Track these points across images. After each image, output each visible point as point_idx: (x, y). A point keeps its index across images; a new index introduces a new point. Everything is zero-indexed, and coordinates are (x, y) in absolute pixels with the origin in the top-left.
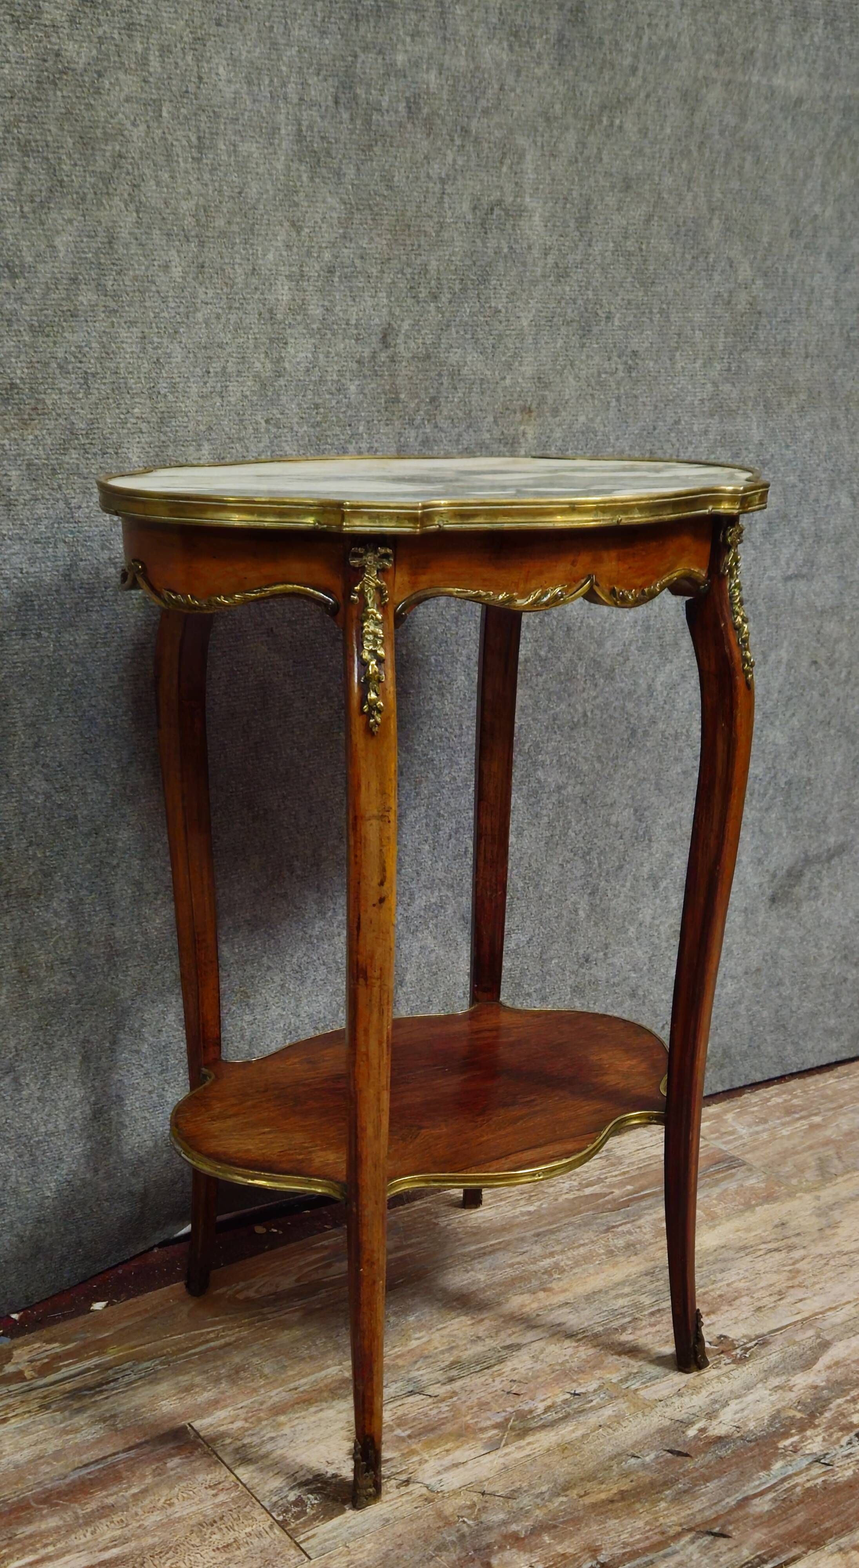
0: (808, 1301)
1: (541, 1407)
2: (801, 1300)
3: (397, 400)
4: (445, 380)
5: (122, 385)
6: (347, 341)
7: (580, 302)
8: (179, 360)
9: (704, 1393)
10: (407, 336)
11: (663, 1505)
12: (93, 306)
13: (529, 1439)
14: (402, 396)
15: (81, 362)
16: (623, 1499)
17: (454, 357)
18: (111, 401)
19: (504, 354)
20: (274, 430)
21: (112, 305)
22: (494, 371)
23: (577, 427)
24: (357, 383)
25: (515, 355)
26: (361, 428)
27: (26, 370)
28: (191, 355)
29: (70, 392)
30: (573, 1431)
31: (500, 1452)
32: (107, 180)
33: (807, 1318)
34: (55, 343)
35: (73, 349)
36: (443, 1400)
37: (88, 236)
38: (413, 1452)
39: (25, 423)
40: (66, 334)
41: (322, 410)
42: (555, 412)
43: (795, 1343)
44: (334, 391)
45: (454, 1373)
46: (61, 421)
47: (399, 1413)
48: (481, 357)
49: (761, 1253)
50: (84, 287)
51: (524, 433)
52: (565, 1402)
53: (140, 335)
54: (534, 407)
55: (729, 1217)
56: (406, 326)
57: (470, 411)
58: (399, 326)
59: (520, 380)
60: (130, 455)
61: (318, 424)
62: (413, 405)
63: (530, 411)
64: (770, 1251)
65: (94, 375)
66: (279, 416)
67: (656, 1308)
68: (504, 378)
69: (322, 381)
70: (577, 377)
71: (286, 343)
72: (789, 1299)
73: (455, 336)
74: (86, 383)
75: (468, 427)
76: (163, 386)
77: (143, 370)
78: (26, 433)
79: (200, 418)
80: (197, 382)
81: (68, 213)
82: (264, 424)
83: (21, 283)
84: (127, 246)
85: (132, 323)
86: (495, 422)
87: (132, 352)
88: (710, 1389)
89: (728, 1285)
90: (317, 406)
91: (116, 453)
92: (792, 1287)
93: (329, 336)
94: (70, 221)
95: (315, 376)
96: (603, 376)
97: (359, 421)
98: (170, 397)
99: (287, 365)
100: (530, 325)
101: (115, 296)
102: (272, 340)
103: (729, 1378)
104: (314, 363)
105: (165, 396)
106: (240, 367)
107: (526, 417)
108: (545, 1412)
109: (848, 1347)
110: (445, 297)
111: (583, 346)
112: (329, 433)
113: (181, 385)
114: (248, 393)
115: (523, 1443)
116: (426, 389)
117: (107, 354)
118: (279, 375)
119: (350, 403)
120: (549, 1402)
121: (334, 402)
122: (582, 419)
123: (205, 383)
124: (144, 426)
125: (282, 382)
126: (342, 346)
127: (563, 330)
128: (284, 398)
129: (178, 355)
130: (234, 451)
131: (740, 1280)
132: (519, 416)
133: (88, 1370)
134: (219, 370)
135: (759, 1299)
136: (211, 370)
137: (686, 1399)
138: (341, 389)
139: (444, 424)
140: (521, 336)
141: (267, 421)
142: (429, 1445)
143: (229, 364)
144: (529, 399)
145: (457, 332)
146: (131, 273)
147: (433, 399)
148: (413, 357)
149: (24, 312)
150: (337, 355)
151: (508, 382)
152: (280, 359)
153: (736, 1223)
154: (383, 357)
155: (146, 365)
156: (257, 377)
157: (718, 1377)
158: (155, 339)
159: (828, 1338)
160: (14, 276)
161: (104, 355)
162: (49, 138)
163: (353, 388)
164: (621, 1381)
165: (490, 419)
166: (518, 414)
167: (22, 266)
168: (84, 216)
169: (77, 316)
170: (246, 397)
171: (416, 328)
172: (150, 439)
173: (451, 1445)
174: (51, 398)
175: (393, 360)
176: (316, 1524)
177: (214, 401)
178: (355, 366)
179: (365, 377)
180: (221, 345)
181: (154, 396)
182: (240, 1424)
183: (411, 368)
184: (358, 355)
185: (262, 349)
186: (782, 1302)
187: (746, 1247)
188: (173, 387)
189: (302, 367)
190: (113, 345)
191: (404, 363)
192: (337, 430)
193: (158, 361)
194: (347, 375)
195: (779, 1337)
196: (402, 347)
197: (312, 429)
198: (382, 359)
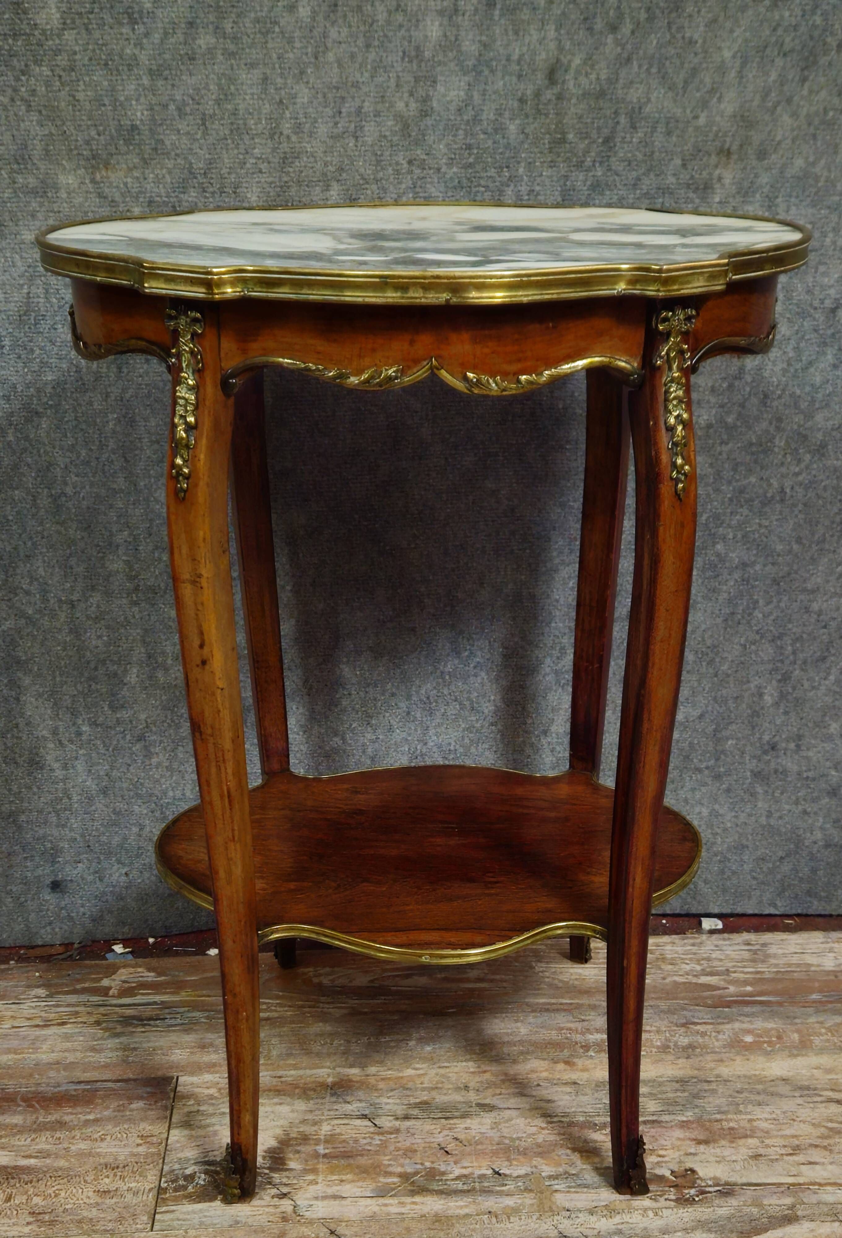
0: (817, 1167)
1: (457, 1172)
2: (811, 1163)
3: (563, 140)
4: (623, 120)
5: (242, 126)
6: (507, 78)
7: (803, 29)
8: (306, 100)
9: (617, 1219)
10: (578, 72)
12: (211, 51)
13: (417, 1199)
14: (570, 136)
15: (198, 104)
17: (635, 95)
18: (229, 141)
19: (698, 90)
20: (417, 171)
21: (232, 47)
22: (684, 109)
23: (790, 172)
24: (518, 122)
25: (712, 91)
26: (521, 170)
27: (145, 113)
28: (320, 96)
29: (188, 133)
30: (461, 1207)
31: (381, 1201)
33: (800, 1184)
34: (173, 85)
35: (191, 91)
36: (382, 1134)
38: (314, 1171)
39: (146, 163)
40: (184, 77)
41: (475, 151)
42: (762, 155)
43: (760, 1206)
44: (490, 130)
45: (415, 1112)
46: (179, 161)
47: (338, 1131)
48: (670, 94)
49: (819, 1099)
50: (201, 30)
51: (720, 179)
52: (482, 1177)
53: (261, 76)
54: (734, 148)
55: (821, 1051)
56: (577, 61)
57: (653, 153)
58: (570, 62)
59: (718, 119)
60: (249, 195)
61: (470, 165)
62: (582, 146)
63: (729, 153)
64: (830, 1100)
65: (212, 117)
66: (425, 157)
67: (654, 1118)
68: (696, 117)
69: (476, 120)
70: (795, 115)
71: (435, 82)
72: (800, 1158)
73: (636, 69)
74: (204, 124)
75: (649, 170)
76: (286, 127)
77: (264, 111)
78: (147, 171)
79: (329, 159)
80: (327, 123)
82: (406, 165)
83: (140, 29)
85: (252, 66)
86: (684, 165)
87: (252, 94)
88: (626, 1218)
89: (750, 1121)
90: (469, 147)
91: (235, 193)
92: (816, 1146)
93: (486, 73)
95: (468, 115)
96: (831, 114)
97: (519, 163)
98: (294, 138)
99: (435, 104)
100: (734, 57)
101: (235, 39)
102: (417, 79)
103: (656, 1214)
104: (468, 102)
105: (288, 137)
106: (379, 107)
107: (724, 159)
108: (458, 1178)
109: (812, 1231)
110: (627, 28)
111: (804, 80)
112: (482, 174)
113: (307, 126)
114: (388, 133)
115: (409, 1200)
116: (599, 129)
117: (224, 97)
118: (424, 114)
119: (509, 144)
120: (465, 1172)
121: (490, 143)
122: (799, 162)
123: (336, 124)
124: (264, 166)
125: (429, 121)
126: (501, 83)
127: (779, 62)
128: (430, 139)
129: (304, 95)
130: (369, 192)
131: (767, 1120)
132: (714, 159)
133: (155, 1003)
134: (353, 109)
135: (767, 1146)
136: (343, 110)
137: (593, 1219)
138: (499, 129)
139: (619, 167)
140: (722, 69)
141: (410, 162)
142: (332, 1170)
143: (366, 104)
144: (728, 139)
145: (640, 66)
146: (252, 15)
147: (607, 140)
148: (584, 95)
149: (143, 57)
150: (495, 93)
151: (702, 121)
152: (426, 99)
153: (825, 1060)
154: (549, 94)
155: (267, 106)
156: (399, 117)
157: (645, 1210)
158: (279, 80)
159: (799, 1213)
161: (222, 97)
163: (513, 128)
164: (550, 1177)
165: (678, 162)
166: (713, 157)
167: (141, 12)
169: (194, 59)
170: (385, 137)
171: (590, 62)
172: (271, 179)
173: (349, 1177)
174: (170, 139)
175: (560, 97)
176: (184, 1201)
177: (347, 141)
178: (516, 104)
179: (527, 116)
180: (356, 85)
181: (276, 137)
182: (212, 1091)
183: (581, 106)
184: (520, 94)
185: (406, 89)
186: (789, 1158)
187: (808, 1088)
188: (298, 128)
189: (453, 107)
190: (232, 87)
191: (574, 101)
192: (492, 172)
193: (281, 101)
194: (507, 114)
195: (749, 1193)
196: (572, 83)
197: (463, 171)
198: (548, 97)
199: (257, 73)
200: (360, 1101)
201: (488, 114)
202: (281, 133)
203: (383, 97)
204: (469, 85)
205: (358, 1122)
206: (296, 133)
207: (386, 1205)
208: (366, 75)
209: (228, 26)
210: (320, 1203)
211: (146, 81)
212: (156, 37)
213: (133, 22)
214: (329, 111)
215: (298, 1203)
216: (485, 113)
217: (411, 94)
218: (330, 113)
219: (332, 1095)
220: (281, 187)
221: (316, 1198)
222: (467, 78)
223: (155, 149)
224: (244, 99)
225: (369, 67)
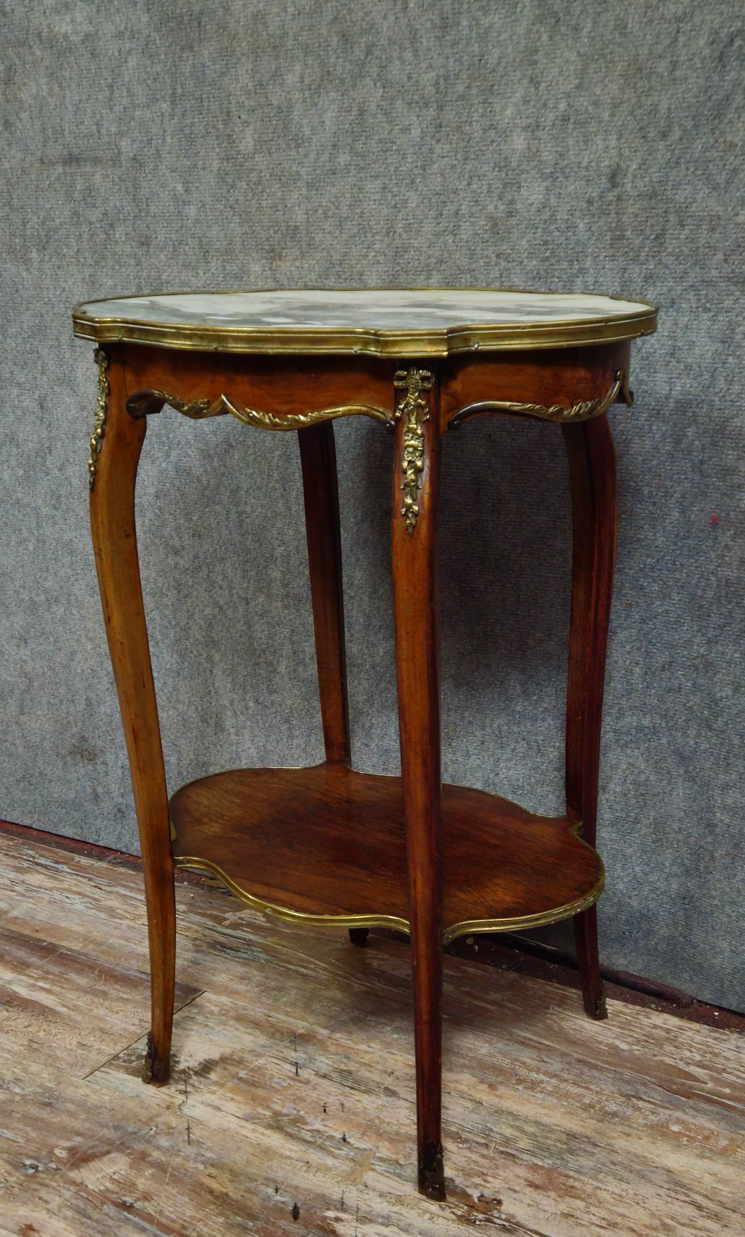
5: (366, 226)
6: (578, 182)
8: (415, 205)
10: (635, 176)
12: (348, 166)
15: (338, 209)
17: (682, 195)
18: (357, 238)
20: (503, 264)
21: (362, 163)
22: (727, 207)
24: (586, 221)
26: (588, 263)
27: (304, 216)
28: (426, 201)
29: (330, 232)
32: (362, 66)
35: (333, 199)
37: (346, 111)
40: (329, 188)
41: (551, 246)
44: (563, 228)
48: (713, 193)
50: (341, 150)
53: (382, 186)
56: (634, 166)
58: (628, 167)
60: (370, 280)
61: (547, 259)
62: (638, 242)
65: (346, 218)
66: (510, 252)
69: (553, 219)
71: (519, 187)
73: (684, 172)
74: (340, 225)
75: (695, 264)
76: (399, 227)
77: (383, 214)
78: (304, 262)
79: (431, 252)
80: (431, 223)
81: (333, 95)
82: (494, 258)
84: (374, 116)
85: (375, 177)
87: (375, 200)
90: (547, 243)
91: (360, 278)
93: (561, 179)
94: (333, 101)
95: (546, 215)
97: (586, 257)
98: (405, 236)
99: (519, 206)
101: (364, 156)
102: (505, 186)
104: (546, 204)
105: (400, 235)
106: (474, 210)
112: (556, 267)
113: (415, 225)
114: (480, 232)
116: (652, 226)
117: (356, 202)
119: (579, 239)
121: (563, 238)
123: (438, 223)
124: (382, 259)
125: (514, 221)
126: (574, 187)
128: (515, 236)
129: (414, 199)
130: (463, 280)
134: (452, 212)
136: (444, 212)
138: (571, 227)
139: (669, 261)
141: (498, 256)
143: (463, 207)
145: (687, 169)
146: (377, 137)
147: (658, 236)
148: (639, 196)
150: (568, 196)
152: (512, 202)
154: (611, 196)
155: (385, 210)
156: (489, 218)
158: (395, 189)
161: (353, 203)
162: (322, 40)
163: (582, 226)
168: (343, 95)
169: (335, 173)
170: (478, 234)
171: (645, 167)
172: (386, 269)
174: (319, 237)
175: (619, 198)
177: (448, 238)
178: (585, 205)
179: (593, 215)
180: (455, 192)
181: (391, 235)
183: (638, 206)
184: (587, 195)
185: (496, 193)
188: (408, 228)
189: (534, 209)
190: (361, 195)
191: (631, 202)
192: (565, 265)
193: (395, 207)
194: (577, 214)
196: (630, 185)
197: (541, 263)
198: (610, 198)
199: (378, 183)
201: (563, 215)
202: (395, 232)
203: (477, 201)
204: (547, 190)
206: (406, 232)
208: (464, 183)
209: (359, 146)
211: (304, 192)
212: (312, 156)
213: (298, 146)
214: (432, 214)
216: (560, 213)
217: (500, 199)
218: (434, 215)
220: (393, 275)
222: (545, 184)
223: (309, 245)
224: (369, 205)
225: (466, 176)
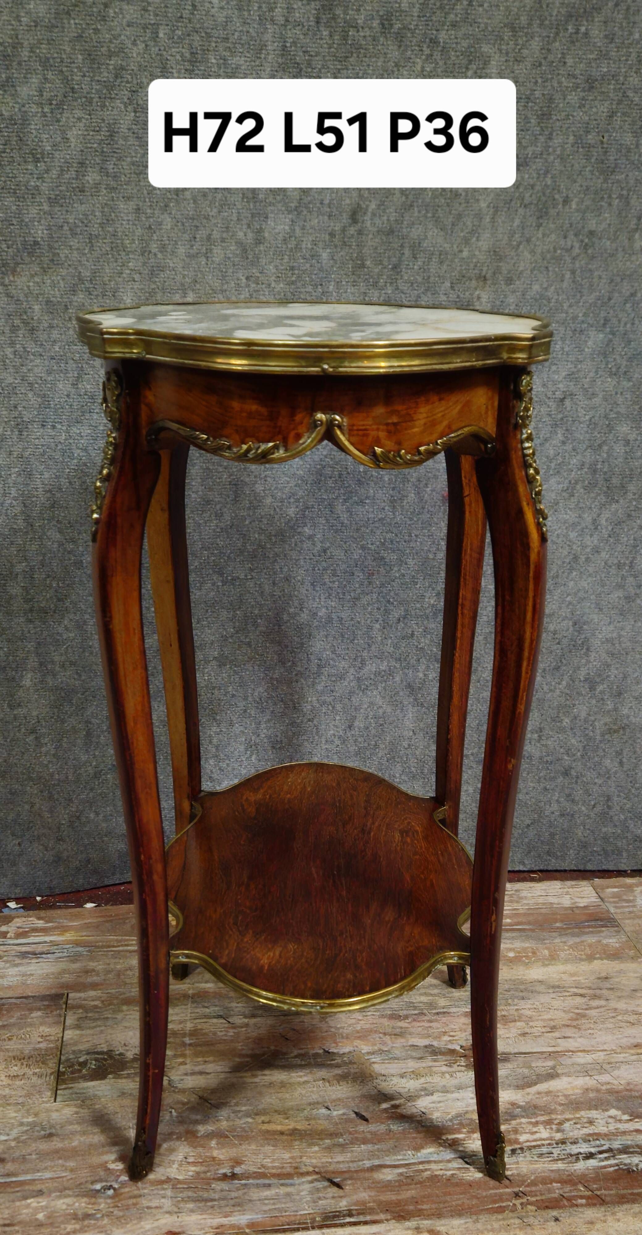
0: (570, 1040)
1: (296, 1053)
2: (565, 1037)
3: (363, 266)
4: (407, 252)
5: (120, 245)
6: (321, 217)
7: (538, 188)
8: (169, 227)
9: (422, 1080)
10: (374, 214)
11: (316, 1148)
12: (97, 185)
13: (267, 1072)
14: (368, 263)
15: (86, 226)
16: (291, 1135)
17: (416, 232)
18: (110, 256)
19: (462, 231)
20: (253, 285)
21: (113, 184)
22: (452, 244)
23: (531, 294)
24: (328, 250)
25: (472, 232)
26: (331, 287)
27: (45, 232)
28: (179, 224)
29: (78, 249)
30: (301, 1077)
31: (239, 1074)
32: (111, 87)
33: (558, 1052)
34: (67, 211)
35: (81, 216)
36: (234, 1028)
37: (94, 131)
38: (183, 1055)
39: (45, 271)
40: (75, 205)
41: (296, 272)
42: (509, 281)
43: (530, 1067)
44: (308, 256)
45: (260, 1012)
46: (71, 270)
47: (199, 1027)
48: (442, 233)
49: (567, 994)
50: (89, 169)
51: (479, 298)
52: (315, 1055)
53: (135, 207)
54: (488, 276)
56: (373, 206)
57: (429, 277)
58: (367, 206)
59: (477, 253)
60: (125, 298)
61: (293, 283)
62: (377, 270)
63: (485, 279)
64: (576, 995)
65: (96, 237)
66: (259, 275)
67: (445, 1010)
68: (461, 251)
69: (298, 247)
70: (533, 252)
71: (267, 217)
72: (557, 1034)
73: (416, 214)
74: (90, 242)
75: (427, 290)
76: (154, 247)
77: (137, 234)
78: (45, 278)
79: (186, 273)
80: (184, 245)
81: (78, 113)
82: (244, 280)
83: (41, 166)
84: (126, 139)
85: (129, 198)
86: (452, 288)
87: (128, 220)
88: (429, 1079)
89: (517, 1010)
90: (292, 268)
91: (114, 296)
92: (568, 1026)
93: (305, 212)
94: (79, 119)
95: (292, 244)
96: (559, 251)
97: (329, 282)
98: (160, 255)
99: (266, 235)
100: (488, 207)
101: (115, 177)
102: (253, 215)
103: (452, 1076)
104: (291, 234)
105: (155, 254)
106: (225, 235)
107: (481, 283)
108: (296, 1057)
109: (570, 1083)
111: (539, 226)
112: (302, 290)
113: (170, 247)
114: (231, 256)
115: (260, 1073)
116: (389, 257)
118: (259, 242)
119: (322, 267)
120: (302, 1052)
121: (308, 265)
122: (536, 287)
123: (192, 246)
124: (137, 277)
125: (262, 248)
126: (316, 221)
127: (521, 211)
128: (263, 261)
129: (168, 222)
131: (529, 1009)
132: (474, 283)
133: (44, 942)
134: (205, 236)
135: (532, 1027)
136: (198, 236)
137: (404, 1080)
138: (314, 255)
139: (405, 287)
140: (479, 216)
141: (247, 278)
142: (197, 1055)
143: (215, 232)
144: (485, 269)
145: (419, 212)
146: (129, 159)
147: (395, 267)
148: (378, 231)
149: (44, 187)
150: (311, 228)
151: (465, 254)
152: (260, 231)
153: (569, 967)
154: (352, 230)
155: (140, 230)
156: (239, 243)
157: (443, 1073)
158: (149, 211)
159: (559, 1072)
160: (37, 161)
161: (105, 221)
162: (64, 56)
163: (325, 255)
164: (368, 1053)
165: (448, 284)
166: (473, 282)
167: (42, 153)
168: (90, 115)
169: (84, 191)
170: (229, 258)
171: (382, 207)
172: (142, 286)
173: (211, 1059)
174: (64, 253)
175: (360, 232)
176: (80, 1080)
177: (200, 260)
178: (327, 237)
179: (336, 246)
180: (207, 218)
181: (146, 254)
182: (96, 1003)
183: (377, 240)
184: (330, 229)
185: (245, 222)
186: (550, 1034)
187: (559, 987)
188: (163, 248)
189: (280, 237)
190: (113, 214)
191: (371, 236)
192: (310, 288)
193: (150, 227)
194: (321, 244)
195: (521, 1059)
196: (369, 222)
197: (287, 287)
198: (351, 233)
199: (132, 205)
200: (216, 1006)
201: (307, 244)
202: (150, 252)
203: (227, 228)
204: (292, 221)
205: (215, 1021)
206: (161, 252)
207: (241, 1077)
208: (215, 210)
209: (110, 167)
210: (189, 1078)
211: (46, 207)
212: (54, 173)
214: (186, 237)
215: (172, 1078)
216: (305, 243)
217: (249, 226)
218: (187, 238)
219: (192, 1002)
220: (150, 293)
221: (186, 1074)
222: (290, 216)
223: (52, 261)
224: (122, 224)
225: (217, 204)
